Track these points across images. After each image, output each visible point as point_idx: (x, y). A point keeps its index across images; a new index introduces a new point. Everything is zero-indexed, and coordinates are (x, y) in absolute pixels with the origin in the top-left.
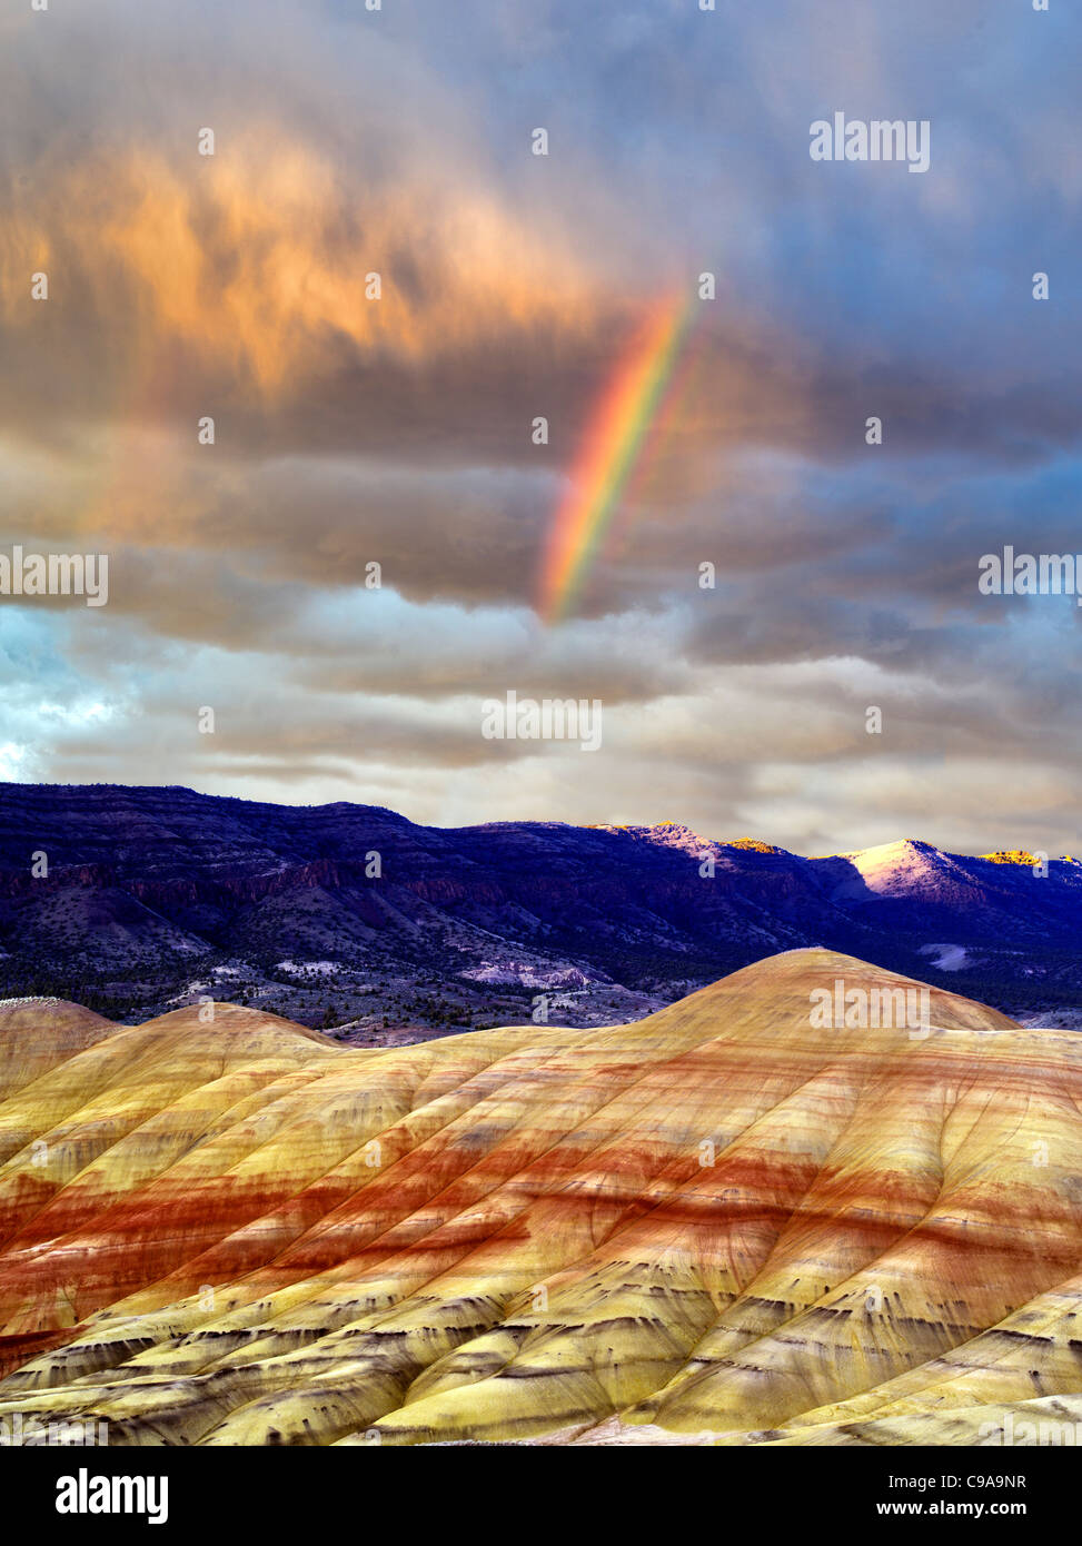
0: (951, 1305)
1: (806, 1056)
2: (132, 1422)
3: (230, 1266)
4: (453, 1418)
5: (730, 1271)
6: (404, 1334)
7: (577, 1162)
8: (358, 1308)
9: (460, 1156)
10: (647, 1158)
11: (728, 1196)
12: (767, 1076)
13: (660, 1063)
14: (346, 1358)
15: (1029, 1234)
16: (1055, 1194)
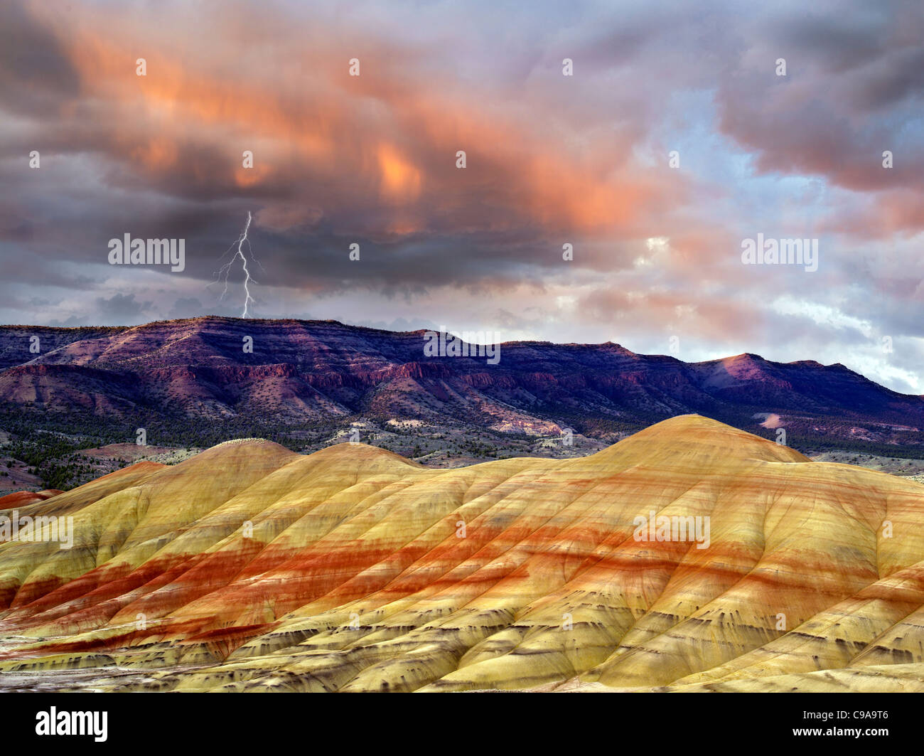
0: (768, 618)
1: (687, 476)
2: (306, 675)
3: (360, 590)
4: (485, 676)
5: (642, 597)
6: (458, 629)
7: (555, 534)
8: (432, 614)
9: (490, 530)
10: (596, 533)
11: (642, 555)
12: (665, 487)
13: (604, 479)
14: (426, 642)
15: (814, 579)
16: (829, 556)
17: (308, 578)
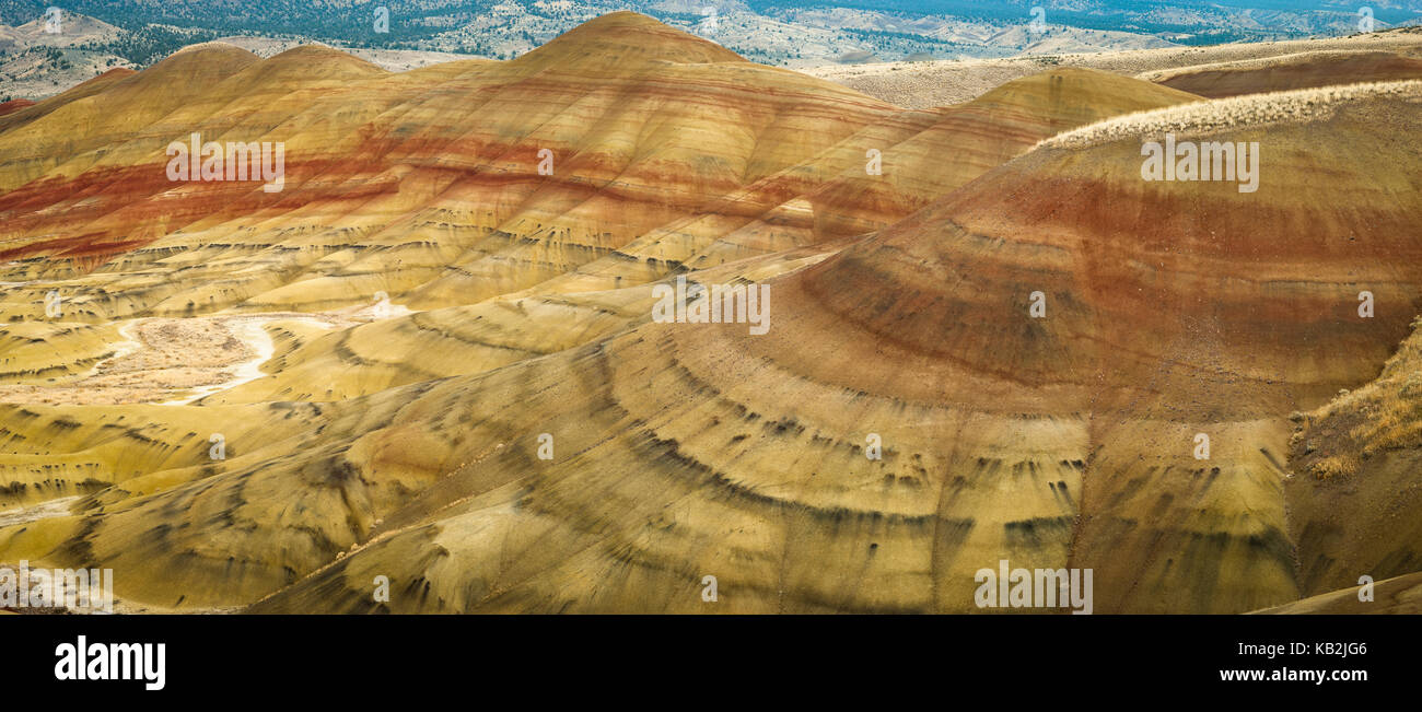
0: (602, 235)
1: (587, 80)
2: (117, 294)
3: (252, 206)
4: (288, 298)
5: (494, 215)
6: (298, 249)
7: (442, 145)
8: (292, 232)
9: (392, 141)
10: (480, 144)
11: (508, 169)
12: (563, 93)
13: (513, 85)
14: (258, 262)
15: (664, 192)
16: (689, 166)
17: (209, 193)
